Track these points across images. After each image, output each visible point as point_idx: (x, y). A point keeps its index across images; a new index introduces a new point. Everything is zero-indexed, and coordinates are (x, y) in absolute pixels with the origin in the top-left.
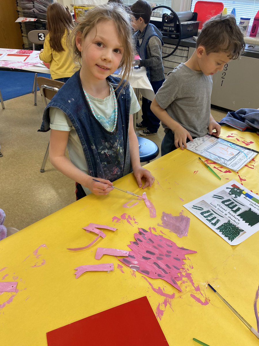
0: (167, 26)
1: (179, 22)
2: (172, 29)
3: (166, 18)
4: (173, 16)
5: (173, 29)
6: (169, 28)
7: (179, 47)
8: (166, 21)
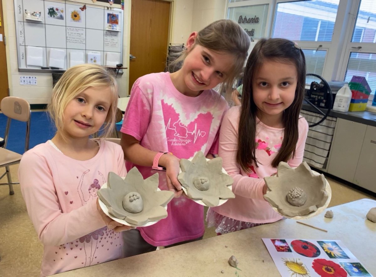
0: (316, 95)
1: (329, 92)
2: (321, 98)
3: (314, 86)
4: (323, 85)
5: (323, 98)
6: (318, 97)
7: (328, 118)
8: (315, 89)
